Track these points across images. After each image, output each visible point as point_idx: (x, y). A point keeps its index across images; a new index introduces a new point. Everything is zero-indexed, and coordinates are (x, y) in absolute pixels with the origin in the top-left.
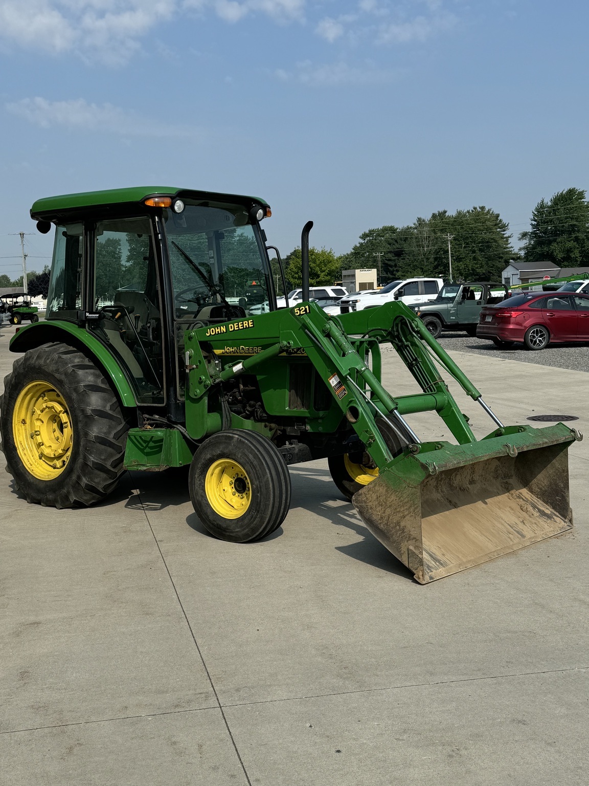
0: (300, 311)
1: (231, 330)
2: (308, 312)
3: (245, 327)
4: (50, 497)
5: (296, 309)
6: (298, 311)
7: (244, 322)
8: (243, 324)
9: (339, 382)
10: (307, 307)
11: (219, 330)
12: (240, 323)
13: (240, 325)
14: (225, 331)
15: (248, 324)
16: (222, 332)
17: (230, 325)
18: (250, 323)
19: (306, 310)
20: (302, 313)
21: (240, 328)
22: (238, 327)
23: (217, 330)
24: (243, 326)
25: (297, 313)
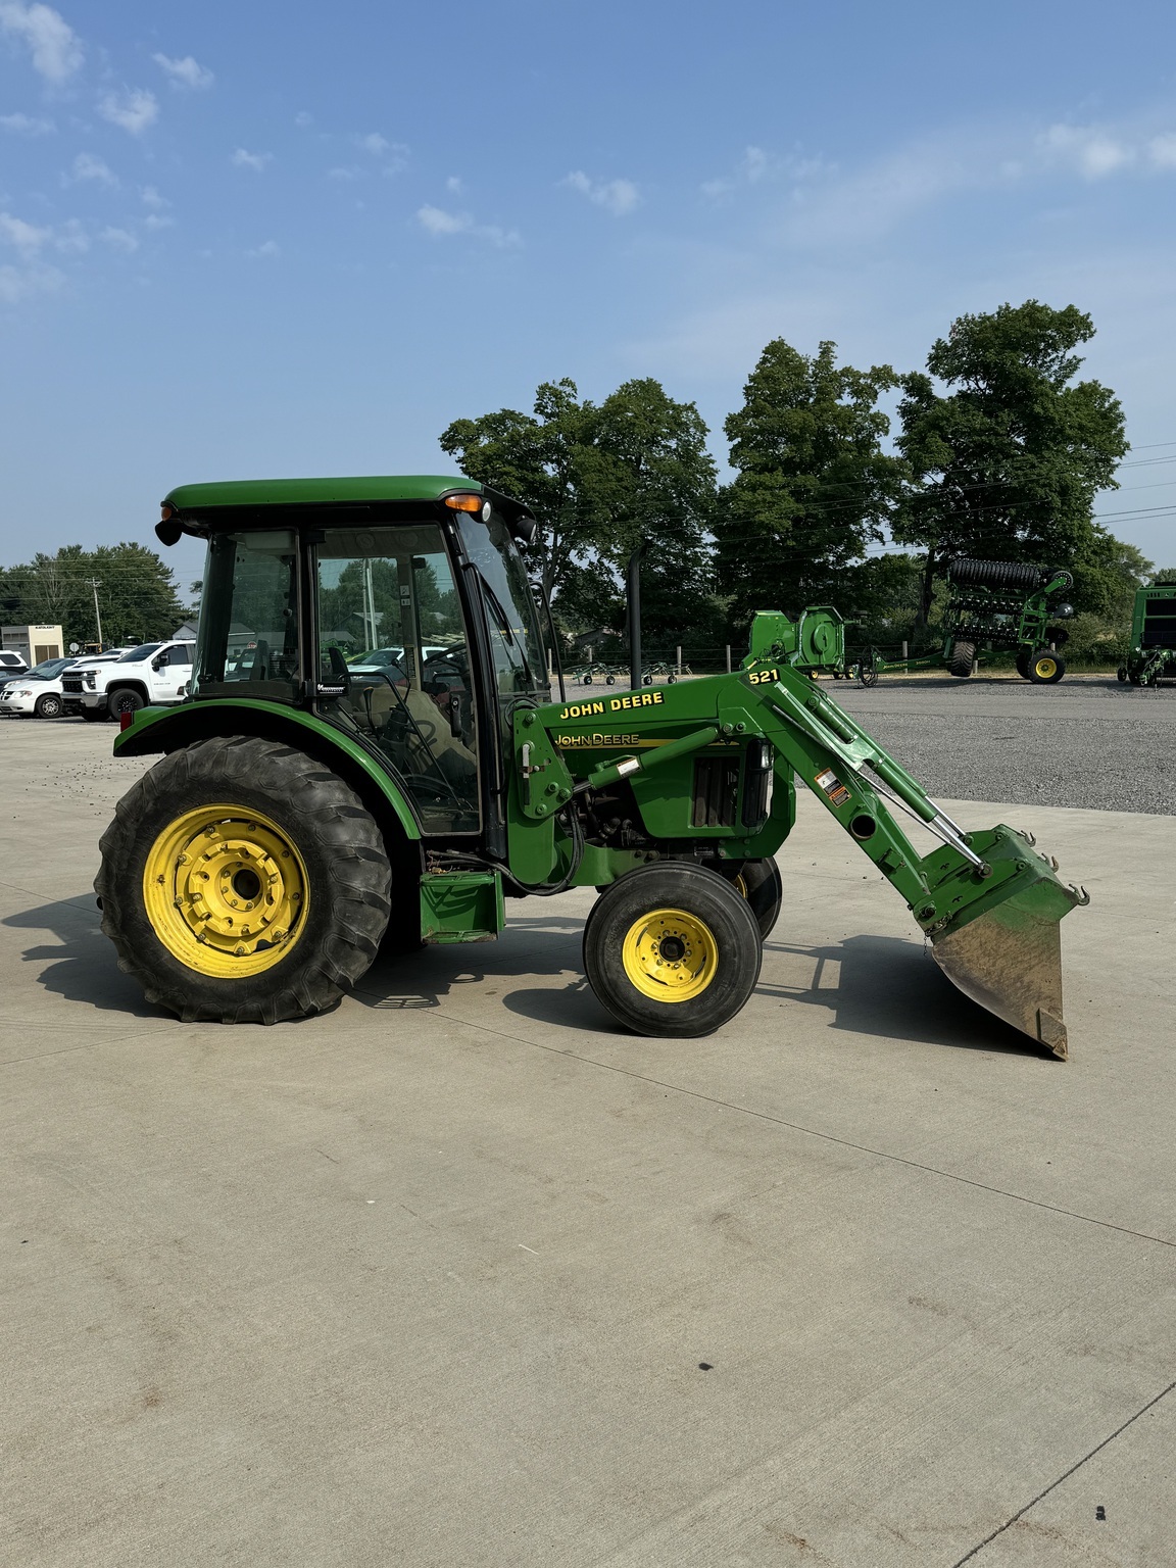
0: (760, 677)
1: (614, 708)
2: (776, 678)
3: (645, 703)
4: (254, 1005)
5: (751, 675)
6: (757, 678)
7: (644, 697)
8: (641, 699)
9: (836, 782)
10: (774, 671)
11: (589, 709)
12: (634, 698)
13: (634, 701)
14: (601, 710)
15: (652, 698)
16: (596, 712)
17: (612, 702)
18: (655, 698)
19: (771, 676)
20: (763, 680)
21: (635, 705)
22: (631, 704)
23: (584, 710)
24: (641, 702)
25: (754, 680)
